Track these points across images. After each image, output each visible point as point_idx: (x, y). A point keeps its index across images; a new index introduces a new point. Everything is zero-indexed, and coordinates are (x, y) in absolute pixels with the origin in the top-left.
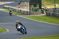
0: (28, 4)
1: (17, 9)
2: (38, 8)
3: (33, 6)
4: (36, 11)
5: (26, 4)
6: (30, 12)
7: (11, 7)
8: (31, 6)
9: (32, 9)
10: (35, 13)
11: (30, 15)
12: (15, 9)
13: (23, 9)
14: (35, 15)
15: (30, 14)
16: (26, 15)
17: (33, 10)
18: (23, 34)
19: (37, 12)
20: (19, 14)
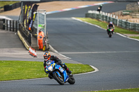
1: (117, 18)
7: (104, 14)
12: (113, 19)
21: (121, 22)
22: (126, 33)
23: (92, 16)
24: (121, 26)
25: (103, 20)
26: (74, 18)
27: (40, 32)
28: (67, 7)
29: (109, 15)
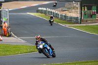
0: (78, 5)
1: (59, 13)
2: (95, 12)
3: (86, 8)
4: (91, 17)
5: (75, 5)
6: (81, 18)
7: (49, 10)
8: (83, 8)
9: (85, 13)
10: (89, 21)
11: (81, 23)
12: (56, 14)
13: (70, 14)
14: (90, 23)
15: (81, 21)
16: (74, 23)
17: (87, 16)
18: (48, 57)
19: (93, 18)
20: (63, 21)
21: (62, 15)
22: (65, 23)
23: (41, 12)
24: (61, 19)
25: (49, 14)
26: (28, 13)
27: (4, 23)
28: (24, 5)
29: (53, 11)
